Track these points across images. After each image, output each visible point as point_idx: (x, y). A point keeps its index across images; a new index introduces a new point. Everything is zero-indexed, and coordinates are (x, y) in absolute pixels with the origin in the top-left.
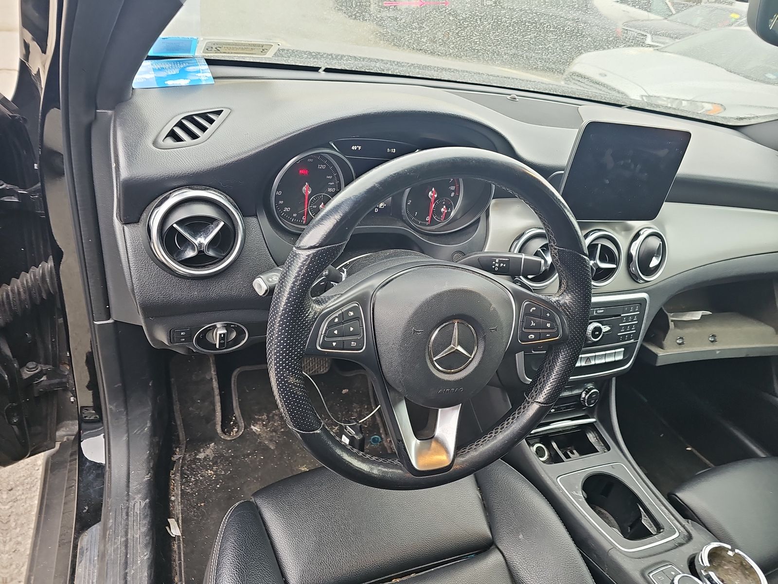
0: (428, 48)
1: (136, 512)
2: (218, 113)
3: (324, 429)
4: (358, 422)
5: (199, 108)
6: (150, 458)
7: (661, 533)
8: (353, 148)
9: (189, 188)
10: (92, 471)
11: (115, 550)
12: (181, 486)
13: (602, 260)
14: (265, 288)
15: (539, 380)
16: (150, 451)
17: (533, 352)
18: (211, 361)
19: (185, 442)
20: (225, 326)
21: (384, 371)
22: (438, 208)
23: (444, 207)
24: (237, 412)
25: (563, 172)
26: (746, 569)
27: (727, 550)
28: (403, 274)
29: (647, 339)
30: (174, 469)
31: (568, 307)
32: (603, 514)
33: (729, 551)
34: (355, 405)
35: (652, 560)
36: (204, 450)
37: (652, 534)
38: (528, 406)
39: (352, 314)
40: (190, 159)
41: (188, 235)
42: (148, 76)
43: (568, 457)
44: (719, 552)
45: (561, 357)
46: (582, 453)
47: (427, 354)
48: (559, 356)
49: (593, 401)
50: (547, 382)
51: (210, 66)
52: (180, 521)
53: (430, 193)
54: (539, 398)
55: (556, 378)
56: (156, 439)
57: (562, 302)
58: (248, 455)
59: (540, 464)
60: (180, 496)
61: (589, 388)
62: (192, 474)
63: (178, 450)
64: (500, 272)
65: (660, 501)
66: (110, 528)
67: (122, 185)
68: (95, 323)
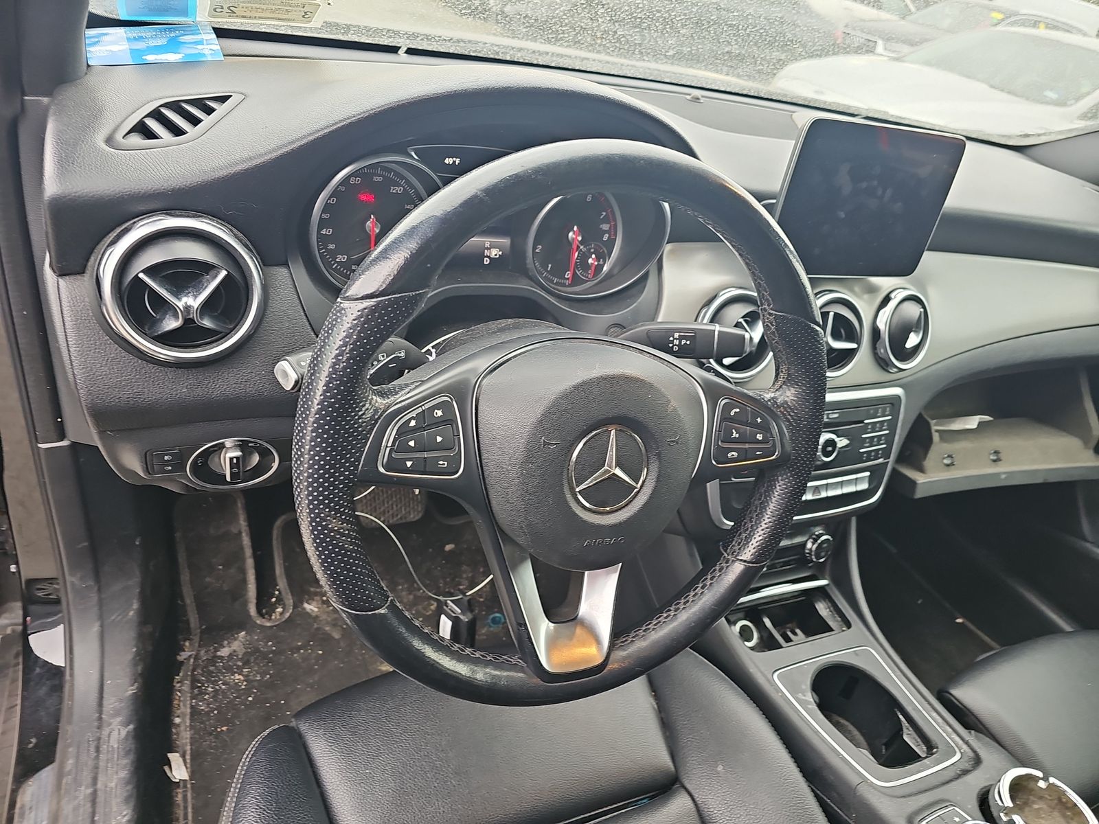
0: (565, 14)
1: (112, 746)
2: (223, 99)
3: (392, 607)
4: (464, 594)
5: (191, 92)
6: (138, 658)
7: (934, 756)
8: (447, 161)
9: (167, 214)
10: (44, 681)
11: (76, 809)
12: (191, 700)
13: (836, 336)
14: (293, 377)
15: (745, 525)
16: (137, 647)
17: (733, 479)
18: (239, 505)
19: (199, 631)
20: (239, 446)
21: (493, 509)
22: (584, 257)
23: (593, 256)
24: (282, 583)
25: (774, 201)
26: (1068, 808)
27: (1036, 779)
28: (527, 351)
29: (901, 459)
30: (181, 674)
31: (790, 408)
32: (842, 726)
33: (1041, 781)
34: (464, 567)
35: (924, 799)
36: (229, 643)
37: (920, 757)
38: (728, 567)
39: (439, 413)
40: (167, 166)
41: (165, 291)
42: (115, 48)
43: (788, 640)
44: (1025, 783)
45: (778, 487)
46: (808, 633)
47: (565, 481)
48: (776, 487)
49: (823, 554)
50: (757, 528)
51: (221, 39)
52: (188, 757)
53: (571, 234)
54: (744, 555)
55: (770, 522)
56: (148, 629)
57: (779, 400)
58: (299, 648)
59: (746, 652)
60: (188, 717)
61: (817, 533)
62: (208, 681)
63: (187, 644)
64: (682, 353)
65: (930, 704)
66: (69, 773)
67: (49, 207)
68: (40, 445)
